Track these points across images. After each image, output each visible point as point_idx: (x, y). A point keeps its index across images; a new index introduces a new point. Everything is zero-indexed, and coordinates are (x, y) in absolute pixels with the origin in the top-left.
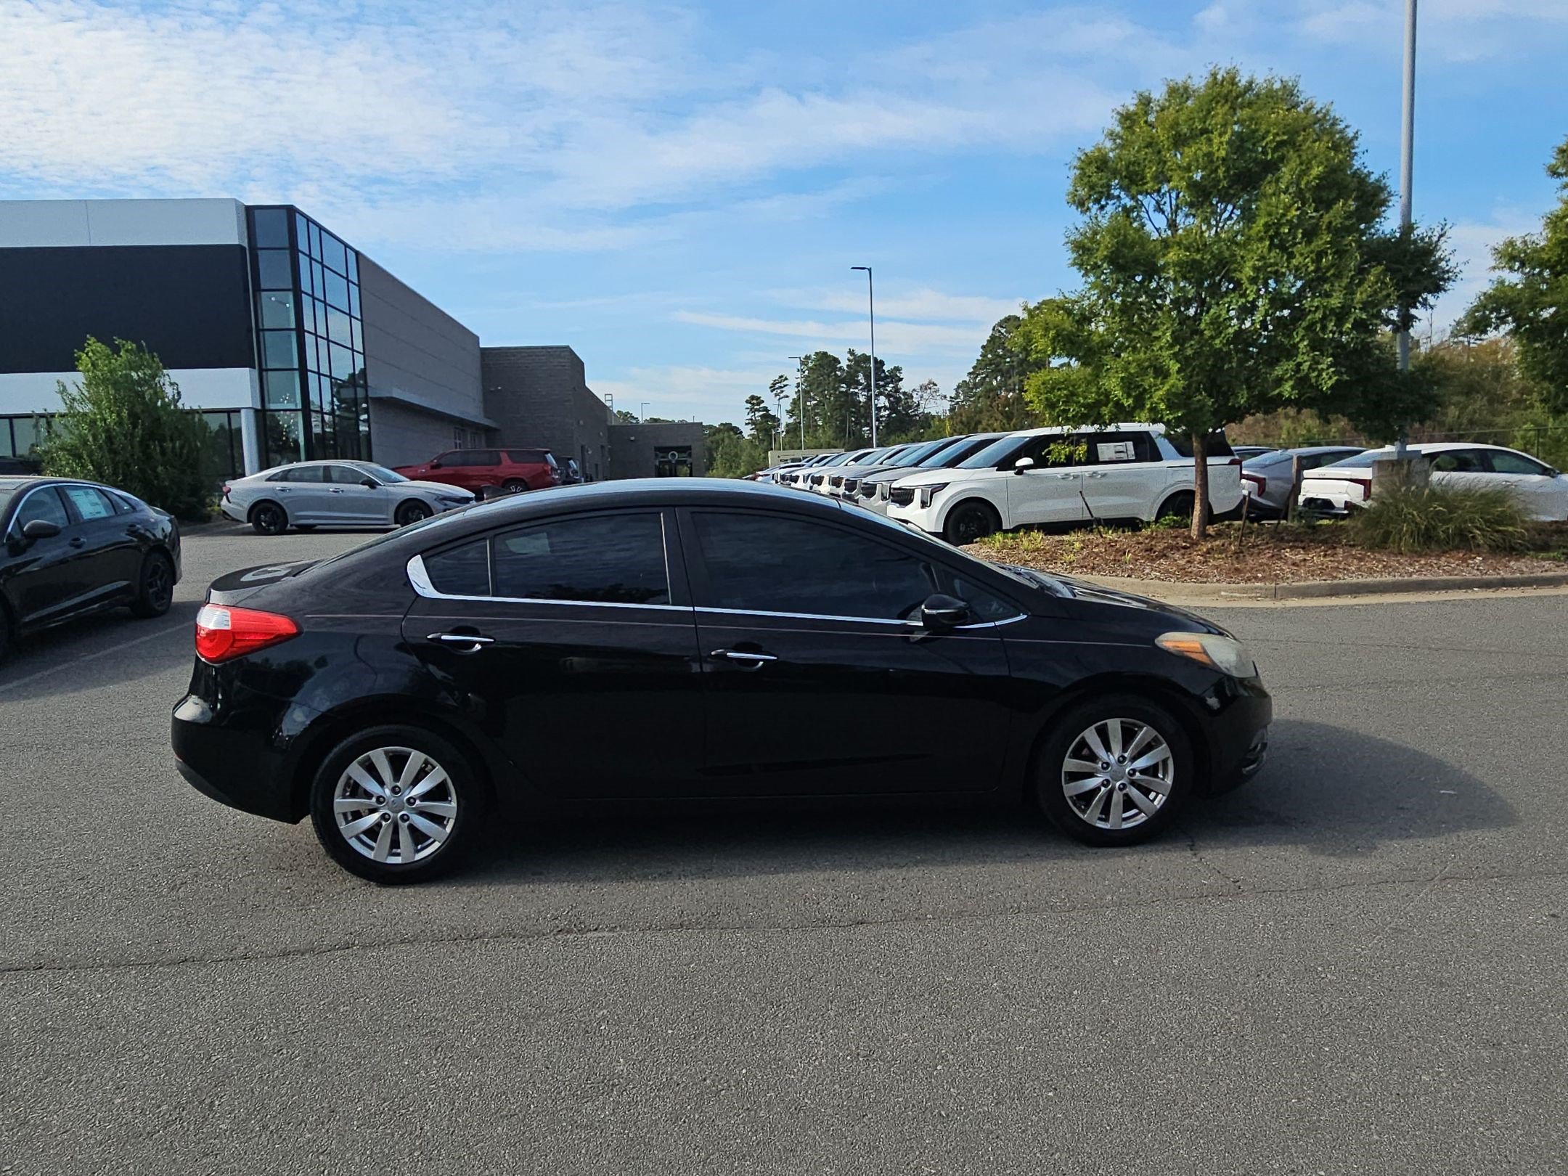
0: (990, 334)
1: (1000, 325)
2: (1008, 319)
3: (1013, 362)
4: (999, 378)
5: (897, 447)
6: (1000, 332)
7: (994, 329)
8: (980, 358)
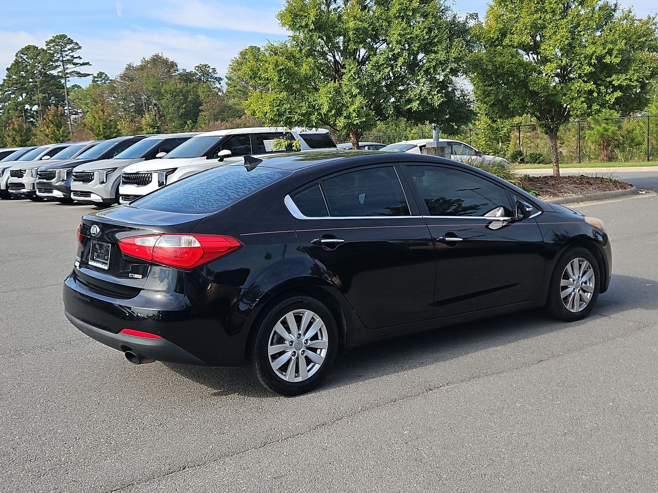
0: (14, 60)
1: (22, 52)
2: (28, 48)
3: (36, 82)
4: (24, 95)
5: (88, 143)
6: (22, 57)
7: (16, 56)
8: (6, 78)
